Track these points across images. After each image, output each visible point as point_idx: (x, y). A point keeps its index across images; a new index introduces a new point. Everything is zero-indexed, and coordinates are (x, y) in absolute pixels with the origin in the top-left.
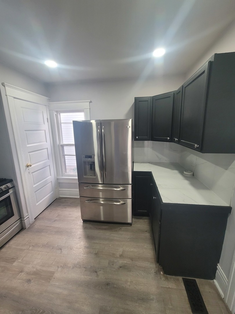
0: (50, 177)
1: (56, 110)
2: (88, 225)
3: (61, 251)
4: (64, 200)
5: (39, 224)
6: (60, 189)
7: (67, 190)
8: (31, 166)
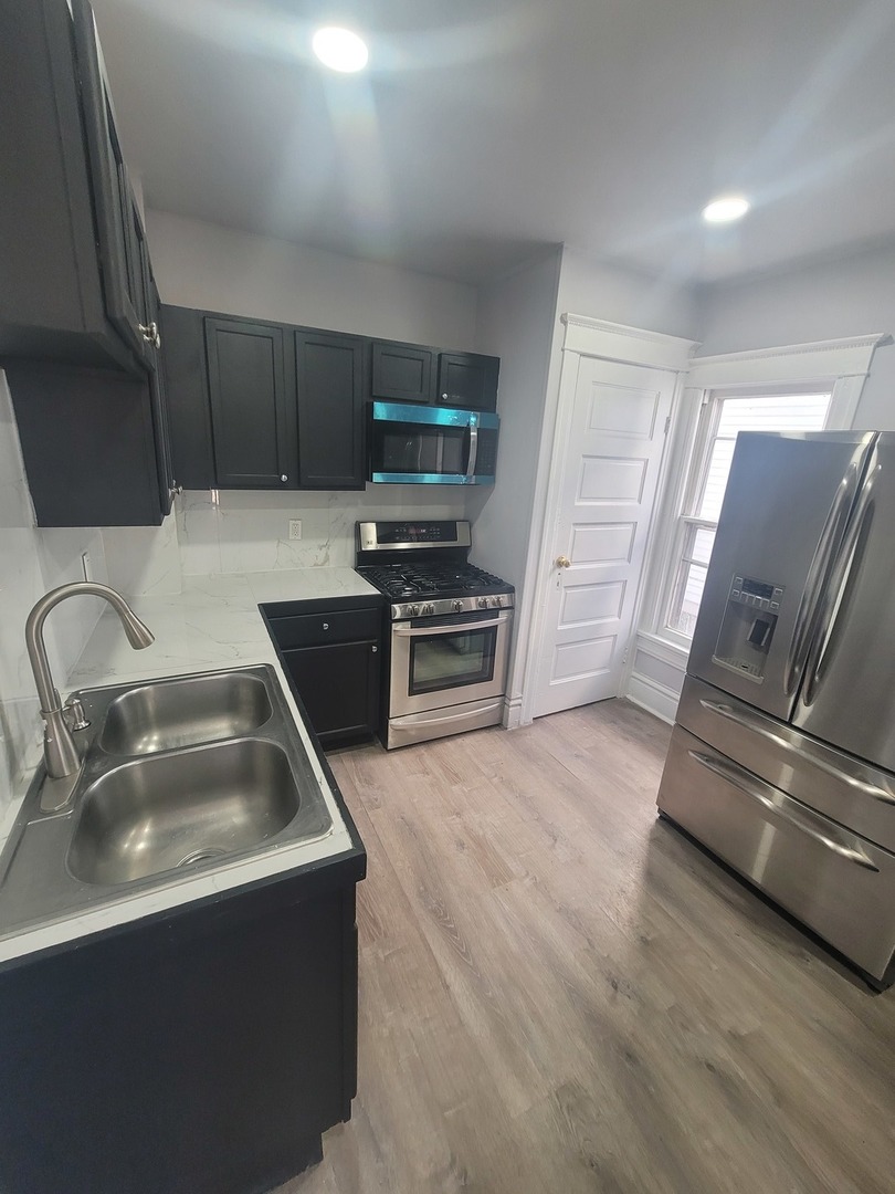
0: (617, 621)
1: (712, 387)
2: (668, 837)
3: (553, 846)
4: (635, 713)
5: (537, 736)
6: (634, 674)
7: (652, 683)
8: (567, 565)
